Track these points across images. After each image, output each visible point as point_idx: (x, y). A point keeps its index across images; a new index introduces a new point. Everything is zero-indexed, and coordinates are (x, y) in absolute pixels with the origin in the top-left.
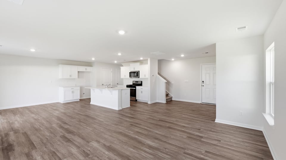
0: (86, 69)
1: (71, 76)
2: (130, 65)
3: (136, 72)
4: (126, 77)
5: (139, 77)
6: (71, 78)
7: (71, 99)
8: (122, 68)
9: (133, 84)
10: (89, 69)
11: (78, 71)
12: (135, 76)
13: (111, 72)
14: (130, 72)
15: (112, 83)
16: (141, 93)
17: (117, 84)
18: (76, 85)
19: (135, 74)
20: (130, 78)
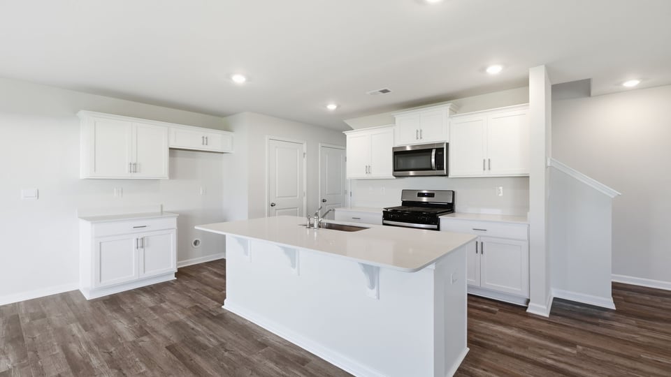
0: (205, 140)
1: (134, 167)
2: (393, 122)
3: (430, 150)
4: (375, 174)
5: (447, 175)
6: (135, 175)
7: (133, 276)
8: (349, 134)
9: (404, 203)
10: (216, 139)
11: (170, 149)
12: (429, 167)
13: (304, 154)
14: (393, 148)
15: (305, 199)
16: (477, 252)
17: (324, 201)
18: (160, 211)
19: (429, 157)
20: (395, 176)
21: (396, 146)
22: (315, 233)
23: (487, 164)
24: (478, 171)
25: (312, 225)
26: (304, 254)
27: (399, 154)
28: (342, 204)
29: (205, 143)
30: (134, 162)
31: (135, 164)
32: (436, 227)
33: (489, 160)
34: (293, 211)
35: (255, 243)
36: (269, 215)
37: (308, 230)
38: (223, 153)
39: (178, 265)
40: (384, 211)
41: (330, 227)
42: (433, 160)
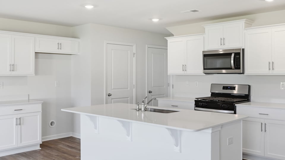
0: (60, 45)
1: (13, 67)
2: (203, 32)
3: (230, 54)
4: (190, 71)
5: (243, 73)
6: (14, 73)
7: (14, 144)
8: (170, 40)
9: (213, 94)
10: (68, 45)
11: (35, 53)
12: (229, 67)
13: (134, 54)
14: (203, 52)
15: (134, 90)
16: (262, 130)
17: (150, 92)
18: (28, 99)
19: (230, 59)
20: (205, 73)
21: (206, 50)
22: (143, 114)
23: (271, 65)
24: (265, 71)
25: (140, 109)
26: (135, 125)
27: (207, 56)
28: (165, 95)
29: (60, 48)
30: (13, 63)
31: (13, 65)
32: (233, 112)
33: (273, 63)
34: (125, 100)
35: (102, 119)
36: (107, 103)
37: (137, 112)
38: (71, 55)
39: (42, 139)
40: (195, 101)
41: (155, 111)
42: (232, 62)
